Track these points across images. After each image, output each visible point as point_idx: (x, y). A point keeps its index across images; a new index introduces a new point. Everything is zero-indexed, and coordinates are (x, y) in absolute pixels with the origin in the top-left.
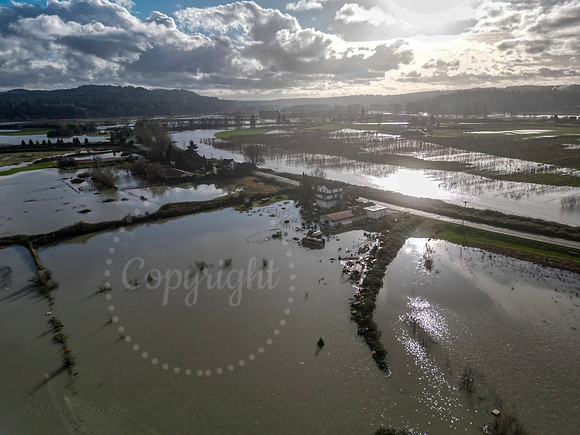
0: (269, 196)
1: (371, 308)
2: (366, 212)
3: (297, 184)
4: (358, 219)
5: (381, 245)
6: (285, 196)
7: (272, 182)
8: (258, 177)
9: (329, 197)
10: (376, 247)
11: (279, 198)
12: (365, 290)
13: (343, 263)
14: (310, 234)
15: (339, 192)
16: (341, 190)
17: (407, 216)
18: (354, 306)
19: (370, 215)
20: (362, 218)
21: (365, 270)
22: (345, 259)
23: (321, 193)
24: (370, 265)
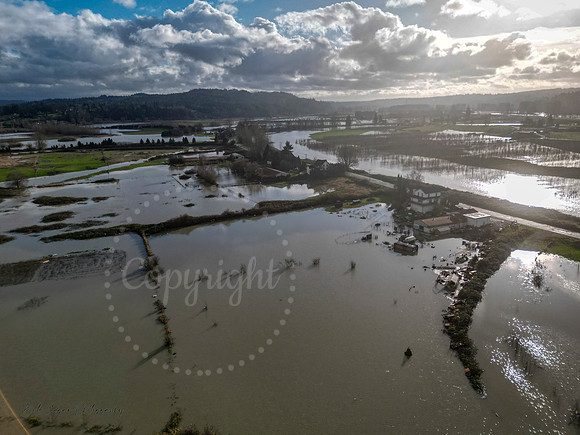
0: (362, 197)
1: (468, 322)
2: (466, 219)
3: (391, 186)
4: (456, 226)
5: (482, 256)
6: (377, 199)
7: (364, 183)
8: (350, 178)
9: (425, 202)
10: (475, 258)
11: (371, 201)
12: (461, 303)
13: (437, 272)
14: (402, 239)
15: (437, 197)
16: (439, 194)
17: (514, 226)
18: (446, 319)
19: (471, 223)
20: (461, 225)
21: (462, 282)
22: (439, 268)
23: (417, 197)
24: (467, 276)
